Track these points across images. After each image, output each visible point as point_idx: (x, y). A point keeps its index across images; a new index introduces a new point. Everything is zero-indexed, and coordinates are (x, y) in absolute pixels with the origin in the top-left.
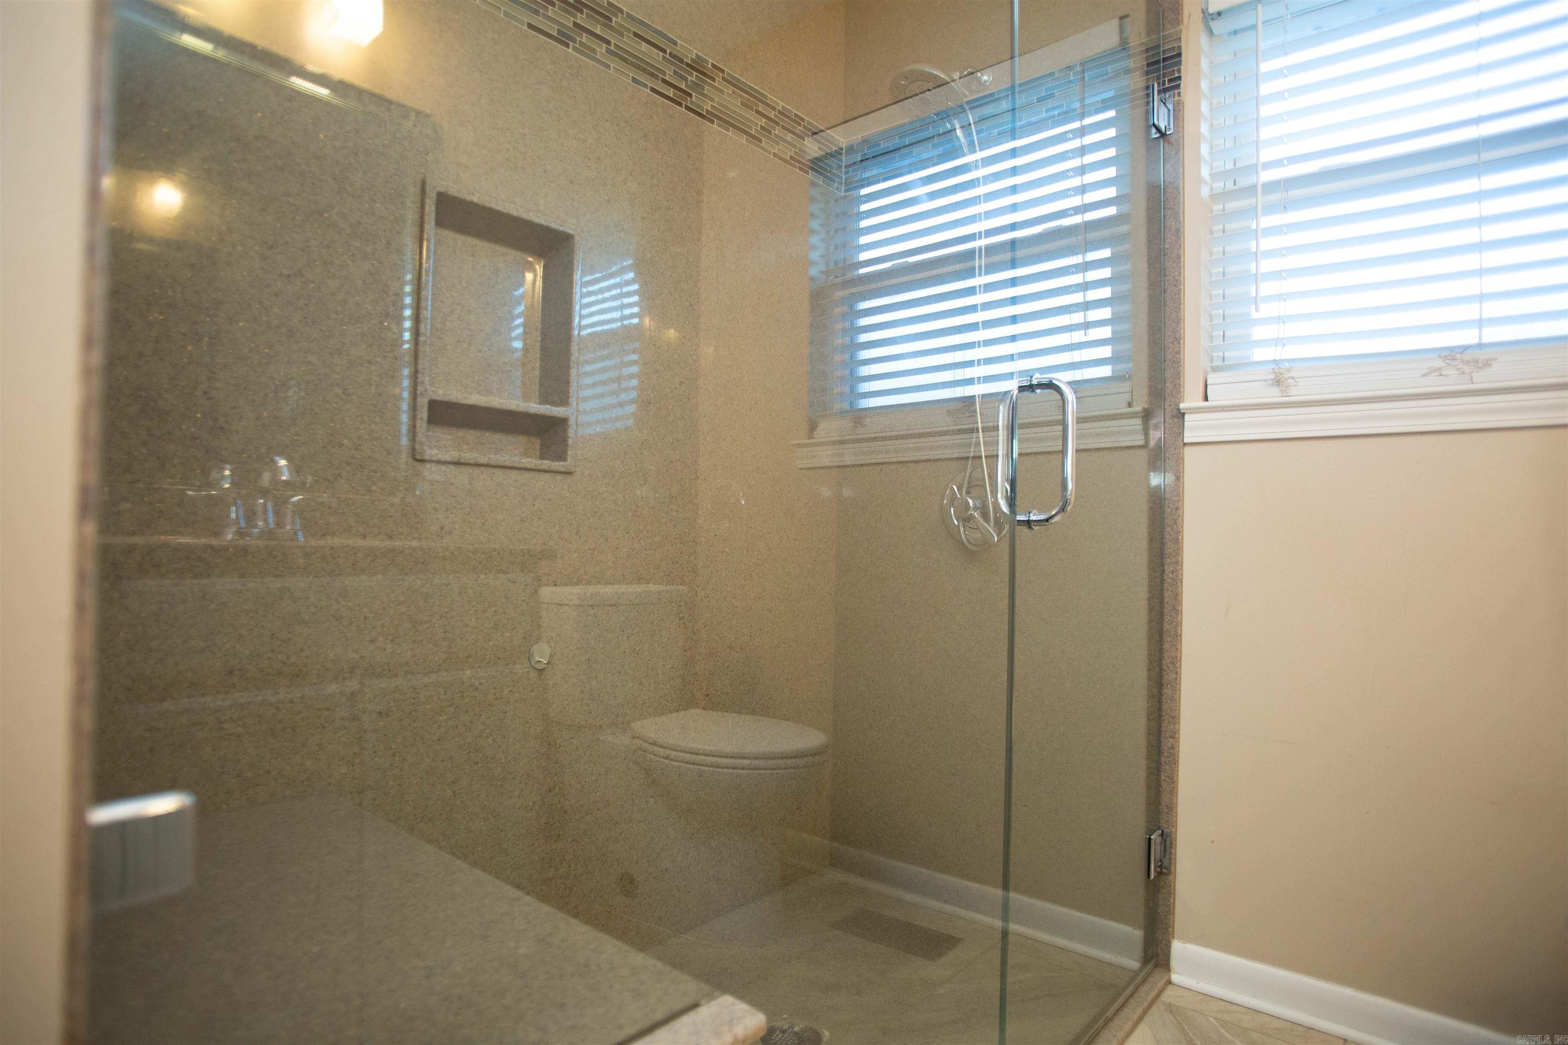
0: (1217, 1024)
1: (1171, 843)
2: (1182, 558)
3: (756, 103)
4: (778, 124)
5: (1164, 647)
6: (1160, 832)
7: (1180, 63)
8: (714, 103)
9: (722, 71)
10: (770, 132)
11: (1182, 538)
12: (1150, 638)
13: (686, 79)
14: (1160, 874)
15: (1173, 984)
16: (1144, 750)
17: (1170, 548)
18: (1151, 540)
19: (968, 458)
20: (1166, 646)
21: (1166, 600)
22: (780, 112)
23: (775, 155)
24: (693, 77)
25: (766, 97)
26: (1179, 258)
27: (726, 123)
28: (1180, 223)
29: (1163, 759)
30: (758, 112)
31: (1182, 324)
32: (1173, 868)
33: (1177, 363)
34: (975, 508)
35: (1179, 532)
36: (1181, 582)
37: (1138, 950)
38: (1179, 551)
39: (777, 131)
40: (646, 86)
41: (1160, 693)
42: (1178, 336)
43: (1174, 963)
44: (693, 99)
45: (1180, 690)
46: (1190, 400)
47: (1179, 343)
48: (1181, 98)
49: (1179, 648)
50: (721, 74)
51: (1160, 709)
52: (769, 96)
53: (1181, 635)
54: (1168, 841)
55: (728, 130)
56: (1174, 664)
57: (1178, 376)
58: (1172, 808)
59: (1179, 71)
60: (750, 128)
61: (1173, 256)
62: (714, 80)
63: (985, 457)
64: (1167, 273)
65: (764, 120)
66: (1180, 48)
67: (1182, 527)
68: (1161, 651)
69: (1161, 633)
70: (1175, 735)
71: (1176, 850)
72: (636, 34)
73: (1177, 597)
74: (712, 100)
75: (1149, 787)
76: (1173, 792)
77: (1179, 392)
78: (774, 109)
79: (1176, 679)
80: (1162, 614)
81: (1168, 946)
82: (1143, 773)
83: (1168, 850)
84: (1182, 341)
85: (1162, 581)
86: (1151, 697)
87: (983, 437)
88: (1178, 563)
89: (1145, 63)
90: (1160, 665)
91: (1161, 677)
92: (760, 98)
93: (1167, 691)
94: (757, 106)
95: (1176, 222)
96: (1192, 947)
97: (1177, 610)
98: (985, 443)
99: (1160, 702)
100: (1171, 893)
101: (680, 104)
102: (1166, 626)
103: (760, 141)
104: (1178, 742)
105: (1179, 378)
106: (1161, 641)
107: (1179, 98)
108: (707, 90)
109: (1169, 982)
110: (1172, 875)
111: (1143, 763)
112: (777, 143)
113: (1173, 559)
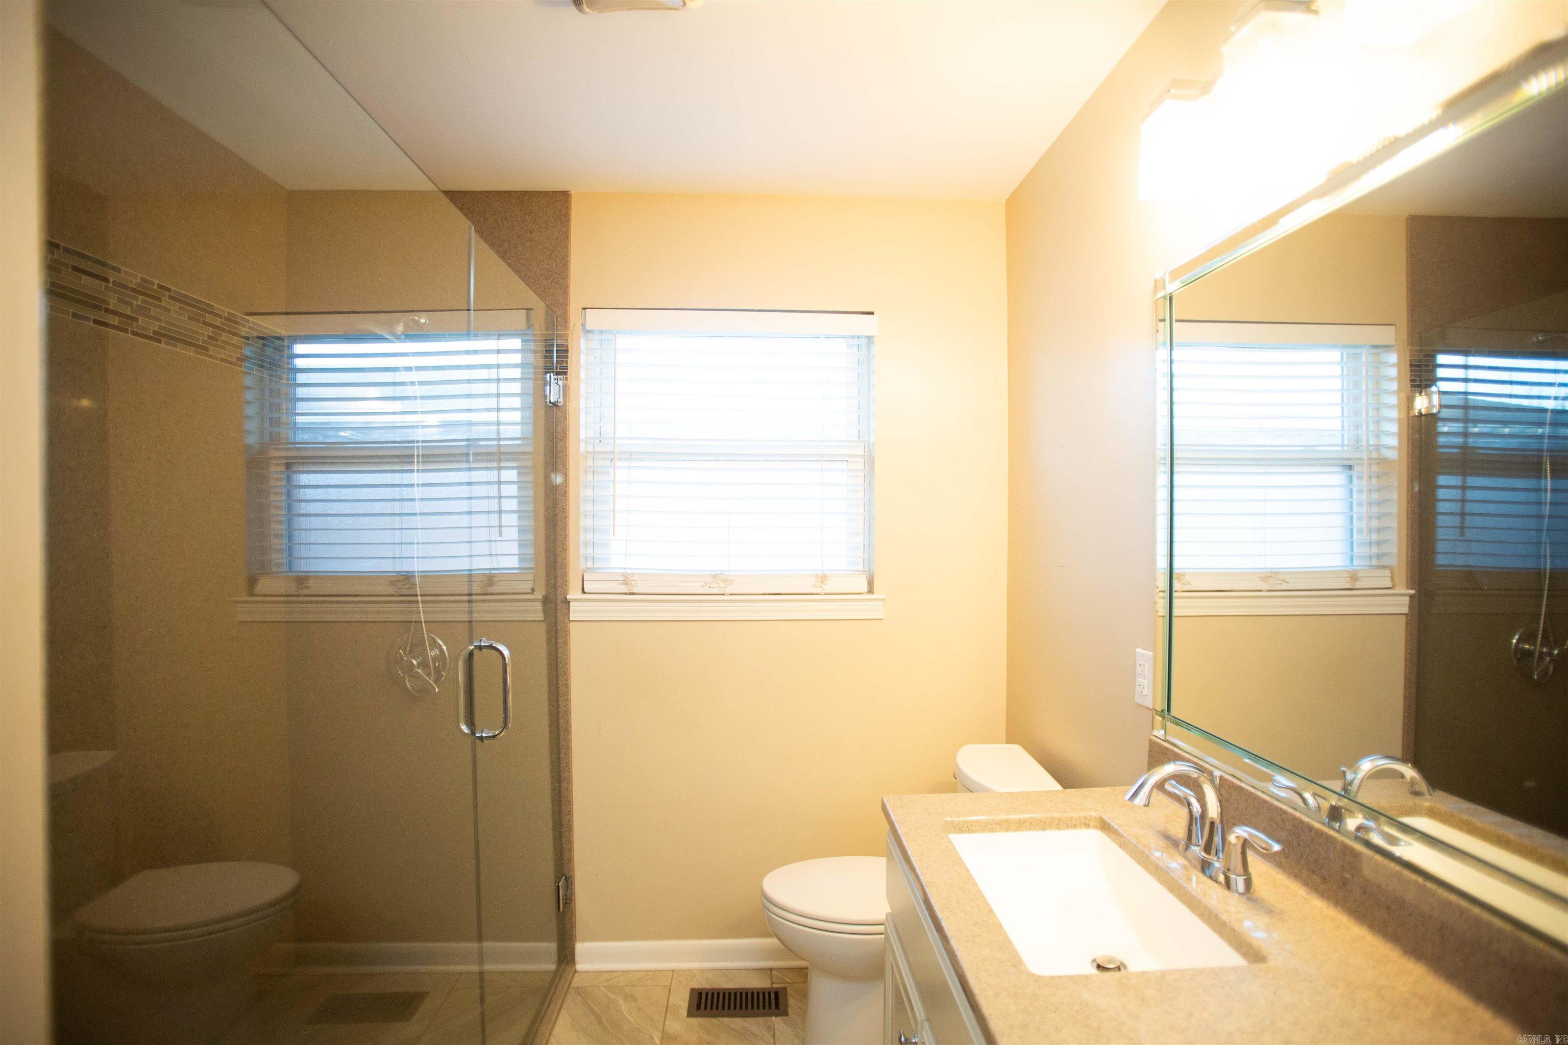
0: (606, 991)
1: (572, 882)
2: (570, 697)
3: (202, 314)
4: (223, 330)
5: (561, 756)
6: (564, 877)
7: (567, 357)
8: (160, 322)
9: (169, 290)
10: (216, 340)
11: (570, 683)
12: (551, 750)
13: (131, 305)
14: (565, 904)
15: (580, 972)
16: (551, 826)
17: (562, 690)
18: (550, 685)
19: (411, 622)
20: (562, 755)
21: (561, 725)
22: (226, 319)
23: (222, 360)
24: (139, 300)
25: (212, 307)
26: (566, 494)
27: (173, 339)
28: (566, 469)
29: (563, 830)
30: (205, 323)
31: (568, 539)
32: (573, 898)
33: (565, 566)
34: (419, 665)
35: (568, 680)
36: (570, 713)
37: (554, 957)
38: (568, 692)
39: (224, 337)
40: (88, 319)
41: (560, 787)
42: (565, 548)
43: (577, 958)
44: (140, 323)
45: (572, 783)
46: (573, 594)
47: (566, 553)
48: (568, 382)
49: (570, 755)
50: (167, 293)
51: (560, 797)
52: (215, 305)
53: (571, 747)
54: (569, 881)
55: (176, 346)
56: (567, 767)
57: (565, 574)
58: (570, 860)
59: (567, 362)
60: (198, 339)
61: (562, 491)
62: (159, 300)
63: (424, 622)
64: (558, 503)
65: (211, 329)
66: (567, 346)
67: (570, 676)
68: (559, 758)
69: (558, 746)
70: (570, 813)
71: (574, 886)
72: (75, 269)
73: (568, 723)
74: (159, 320)
75: (555, 850)
76: (571, 849)
77: (566, 586)
78: (220, 316)
79: (569, 776)
80: (558, 734)
81: (573, 949)
82: (550, 841)
83: (569, 886)
84: (567, 551)
85: (558, 712)
86: (553, 790)
87: (423, 607)
88: (568, 700)
89: (544, 349)
90: (559, 767)
91: (560, 776)
92: (209, 310)
93: (564, 785)
94: (204, 316)
95: (563, 468)
96: (588, 945)
97: (568, 731)
98: (423, 611)
99: (560, 792)
100: (573, 914)
101: (126, 331)
102: (562, 742)
103: (207, 349)
104: (572, 817)
105: (566, 576)
106: (559, 753)
107: (566, 382)
108: (153, 311)
109: (576, 971)
110: (573, 903)
111: (551, 834)
112: (224, 348)
113: (565, 698)
